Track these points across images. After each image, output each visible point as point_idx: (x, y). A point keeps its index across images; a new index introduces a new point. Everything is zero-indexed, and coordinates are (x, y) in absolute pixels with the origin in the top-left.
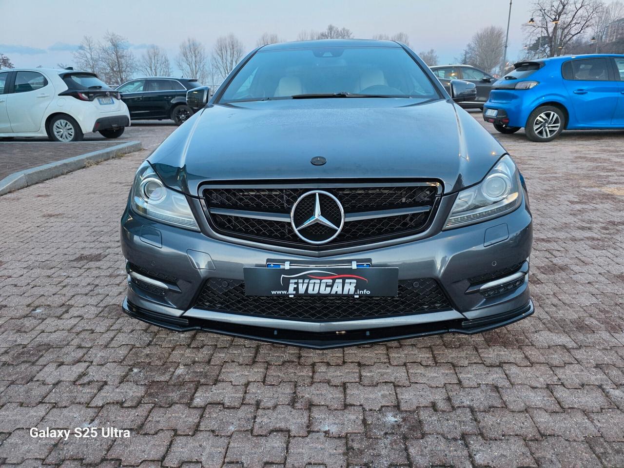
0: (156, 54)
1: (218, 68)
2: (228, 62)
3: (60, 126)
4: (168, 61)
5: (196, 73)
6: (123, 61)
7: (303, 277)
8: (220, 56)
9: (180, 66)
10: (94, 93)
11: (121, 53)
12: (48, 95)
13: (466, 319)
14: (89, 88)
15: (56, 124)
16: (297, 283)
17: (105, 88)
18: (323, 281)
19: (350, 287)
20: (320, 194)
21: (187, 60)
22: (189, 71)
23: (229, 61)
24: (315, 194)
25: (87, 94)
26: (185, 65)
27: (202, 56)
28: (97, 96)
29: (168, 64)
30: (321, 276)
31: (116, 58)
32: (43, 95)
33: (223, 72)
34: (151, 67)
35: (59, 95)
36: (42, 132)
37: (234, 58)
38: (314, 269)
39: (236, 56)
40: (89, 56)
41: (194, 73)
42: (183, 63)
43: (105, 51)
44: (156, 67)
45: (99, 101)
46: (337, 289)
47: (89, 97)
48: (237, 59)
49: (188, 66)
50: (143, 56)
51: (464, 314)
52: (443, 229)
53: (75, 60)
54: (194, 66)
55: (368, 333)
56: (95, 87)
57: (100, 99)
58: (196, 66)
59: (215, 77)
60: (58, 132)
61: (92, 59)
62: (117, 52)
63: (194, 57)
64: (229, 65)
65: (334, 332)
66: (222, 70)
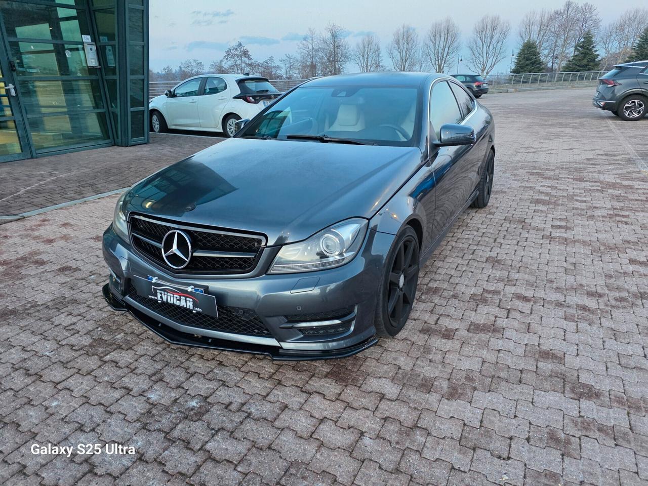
0: (369, 43)
1: (428, 55)
2: (440, 49)
3: (231, 124)
4: (379, 49)
5: (406, 61)
6: (339, 51)
7: (164, 290)
8: (433, 42)
9: (391, 54)
10: (260, 96)
11: (338, 43)
12: (226, 98)
13: (281, 348)
14: (257, 92)
15: (229, 122)
16: (161, 293)
17: (271, 92)
18: (175, 296)
19: (189, 304)
20: (178, 233)
21: (399, 48)
22: (399, 59)
23: (442, 47)
24: (175, 232)
25: (254, 97)
26: (396, 53)
27: (415, 43)
28: (262, 99)
29: (379, 53)
30: (173, 292)
31: (333, 48)
32: (223, 98)
33: (433, 59)
34: (363, 56)
35: (233, 98)
36: (219, 129)
37: (447, 45)
38: (168, 285)
39: (450, 41)
40: (310, 47)
41: (404, 60)
42: (394, 51)
43: (325, 42)
44: (368, 55)
45: (264, 103)
46: (183, 303)
47: (255, 100)
48: (451, 44)
49: (399, 54)
50: (358, 45)
51: (281, 343)
52: (269, 272)
53: (299, 51)
54: (404, 54)
55: (210, 341)
56: (263, 91)
57: (265, 102)
58: (406, 54)
59: (423, 65)
60: (230, 129)
61: (313, 48)
62: (335, 42)
63: (406, 44)
64: (440, 51)
65: (193, 335)
66: (433, 56)
